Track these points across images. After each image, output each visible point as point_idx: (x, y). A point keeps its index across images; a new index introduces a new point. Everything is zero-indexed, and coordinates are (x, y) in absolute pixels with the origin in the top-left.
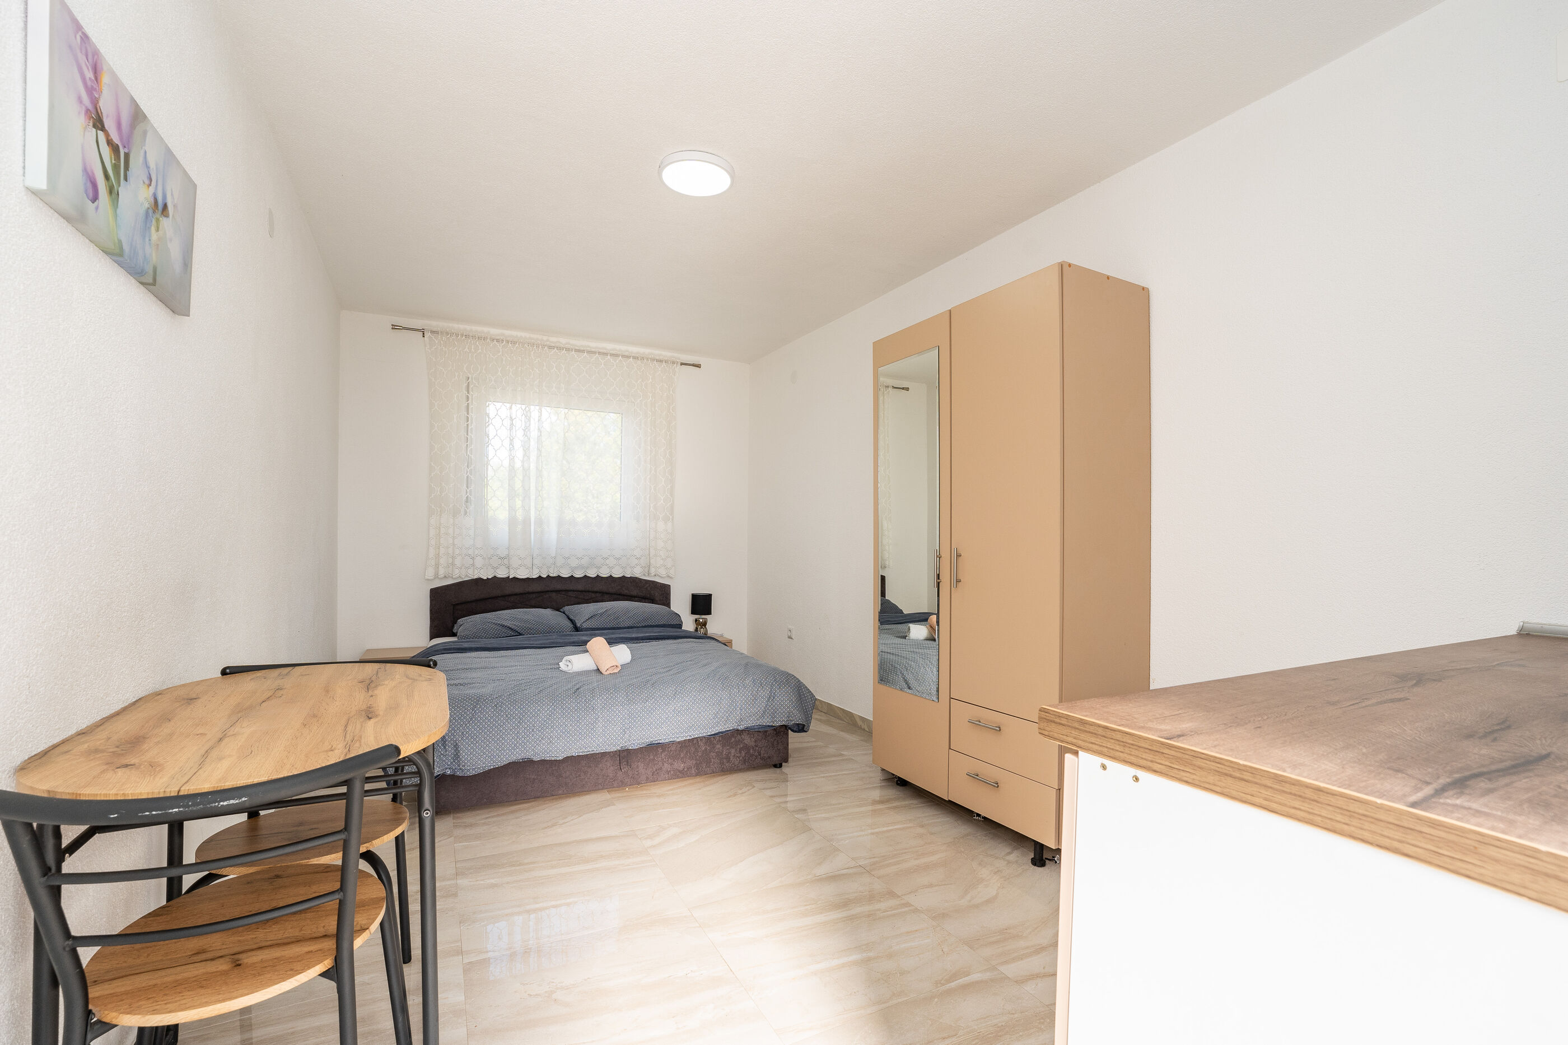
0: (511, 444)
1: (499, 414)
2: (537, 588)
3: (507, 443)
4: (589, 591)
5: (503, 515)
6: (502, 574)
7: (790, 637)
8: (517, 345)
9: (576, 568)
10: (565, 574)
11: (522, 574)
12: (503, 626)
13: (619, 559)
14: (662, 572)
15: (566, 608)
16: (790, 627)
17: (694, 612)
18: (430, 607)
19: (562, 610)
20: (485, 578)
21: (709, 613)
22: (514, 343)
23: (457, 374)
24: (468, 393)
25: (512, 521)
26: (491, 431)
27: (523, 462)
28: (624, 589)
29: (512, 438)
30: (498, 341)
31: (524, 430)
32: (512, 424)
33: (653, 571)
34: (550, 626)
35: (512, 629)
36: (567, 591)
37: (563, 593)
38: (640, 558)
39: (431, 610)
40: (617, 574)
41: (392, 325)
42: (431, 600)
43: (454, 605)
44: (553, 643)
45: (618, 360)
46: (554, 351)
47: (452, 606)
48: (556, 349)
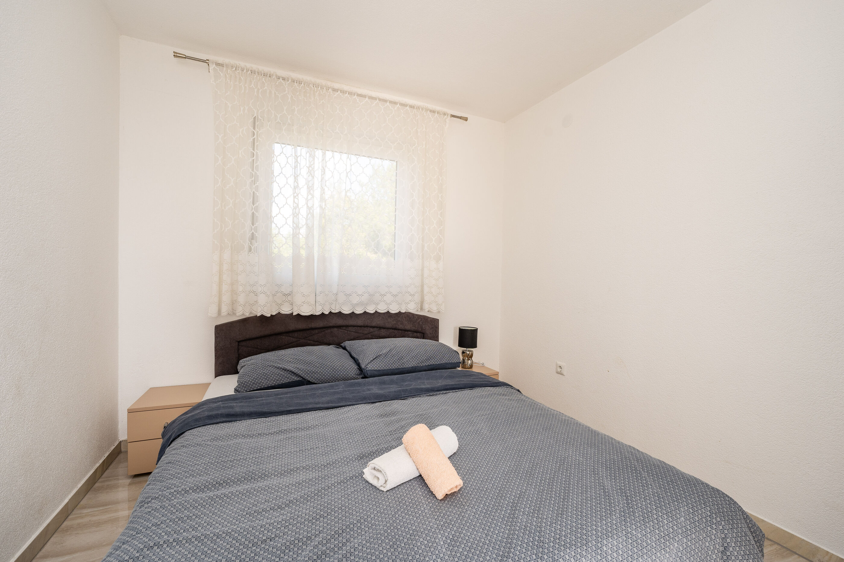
0: (295, 181)
1: (284, 152)
2: (320, 324)
3: (291, 180)
4: (367, 326)
5: (287, 252)
6: (286, 310)
7: (560, 373)
8: (303, 85)
9: (357, 304)
10: (346, 311)
11: (306, 311)
12: (285, 370)
13: (395, 296)
14: (434, 308)
15: (347, 344)
16: (560, 363)
17: (461, 345)
18: (215, 344)
19: (342, 345)
20: (269, 315)
21: (475, 346)
22: (300, 83)
23: (242, 109)
24: (254, 128)
25: (296, 259)
26: (276, 168)
27: (307, 200)
28: (399, 324)
29: (296, 176)
30: (284, 79)
31: (308, 168)
32: (296, 161)
33: (426, 307)
34: (335, 369)
35: (295, 374)
36: (347, 326)
37: (344, 328)
38: (414, 295)
39: (215, 347)
40: (394, 310)
41: (174, 52)
42: (216, 337)
43: (239, 342)
44: (341, 400)
45: (396, 107)
46: (337, 94)
47: (237, 343)
48: (339, 92)
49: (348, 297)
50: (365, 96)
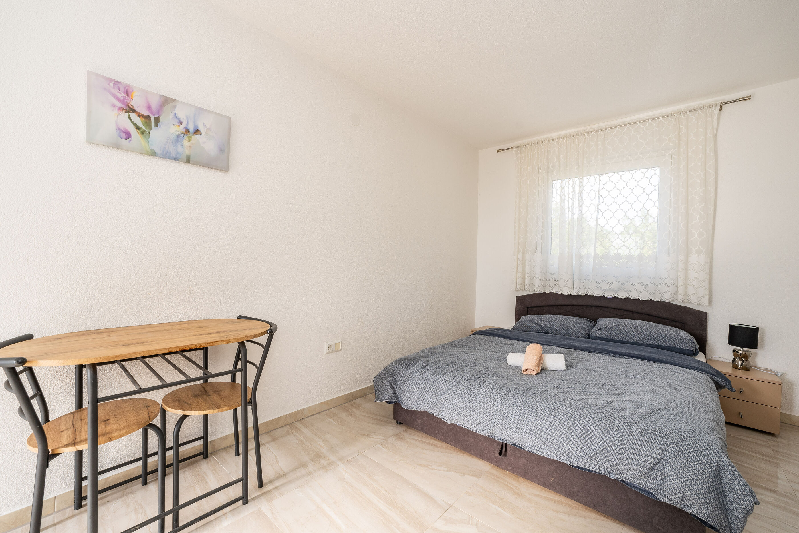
6: (556, 291)
10: (597, 294)
11: (567, 292)
12: (539, 325)
13: (647, 286)
15: (599, 320)
17: (732, 343)
18: (516, 307)
20: (542, 293)
33: (680, 298)
38: (670, 286)
39: (516, 309)
40: (645, 298)
41: (497, 150)
42: (516, 303)
43: (528, 308)
44: (548, 342)
45: (648, 124)
46: (591, 135)
47: (527, 308)
48: (593, 132)
49: (598, 284)
50: (615, 127)
